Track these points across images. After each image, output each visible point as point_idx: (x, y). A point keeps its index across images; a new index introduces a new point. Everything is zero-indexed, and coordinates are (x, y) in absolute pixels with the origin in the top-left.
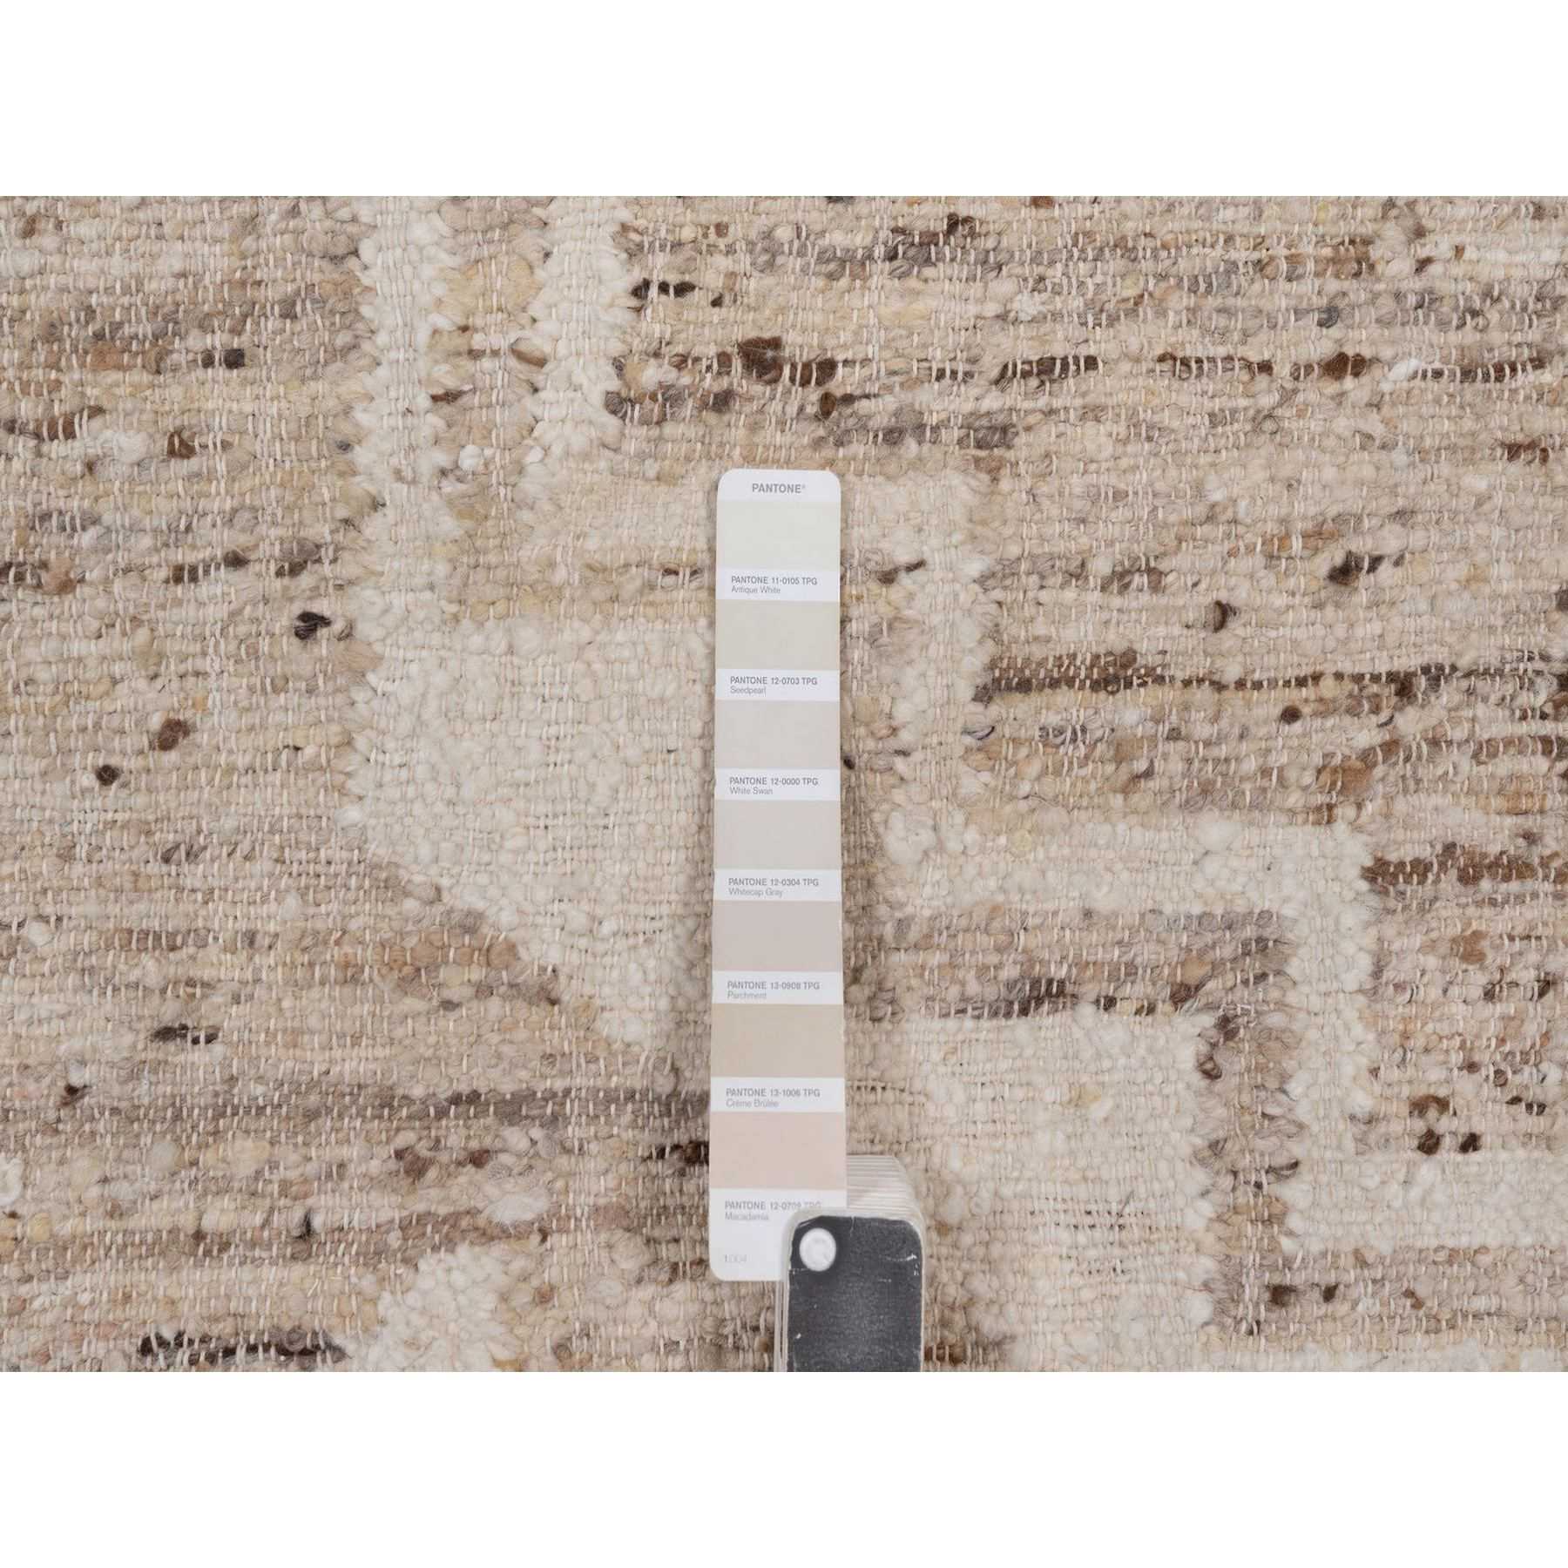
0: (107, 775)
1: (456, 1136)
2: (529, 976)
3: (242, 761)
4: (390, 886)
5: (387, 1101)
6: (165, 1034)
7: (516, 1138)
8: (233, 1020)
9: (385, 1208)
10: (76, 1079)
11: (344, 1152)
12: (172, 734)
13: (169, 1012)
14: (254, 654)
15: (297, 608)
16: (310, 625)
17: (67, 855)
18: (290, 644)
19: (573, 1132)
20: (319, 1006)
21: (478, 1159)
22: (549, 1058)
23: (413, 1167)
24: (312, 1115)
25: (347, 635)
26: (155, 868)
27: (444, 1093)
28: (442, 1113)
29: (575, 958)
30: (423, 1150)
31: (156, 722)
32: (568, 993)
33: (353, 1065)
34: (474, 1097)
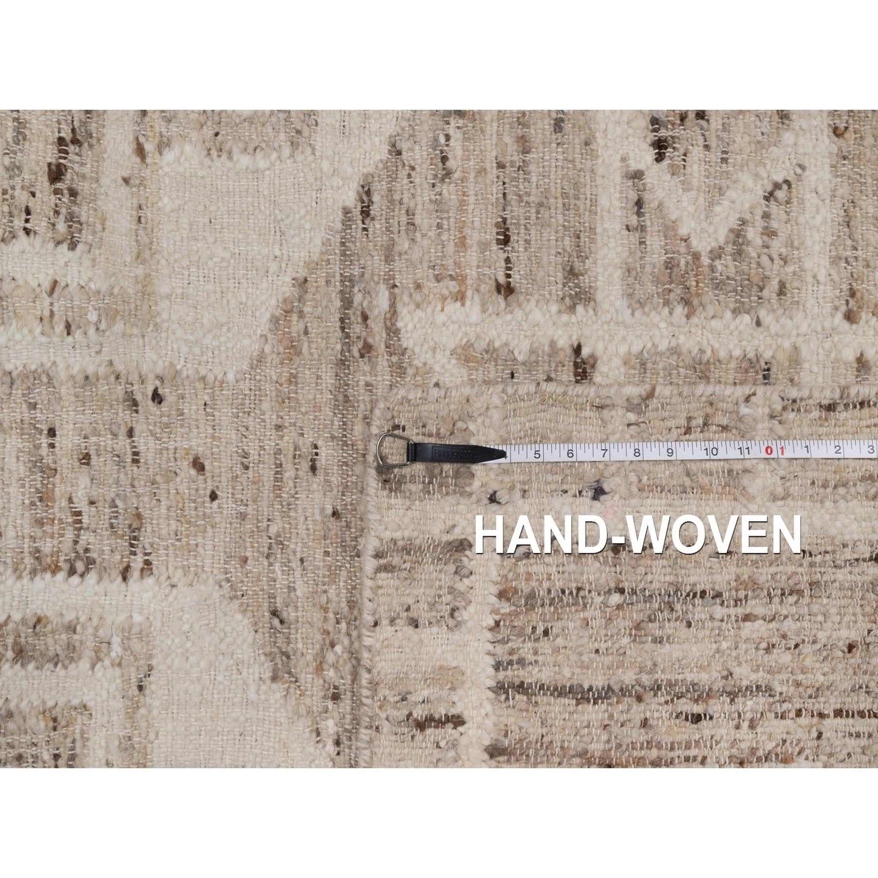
0: (213, 497)
1: (357, 329)
2: (296, 292)
3: (210, 431)
4: (260, 360)
5: (342, 363)
6: (313, 469)
7: (358, 298)
8: (309, 438)
9: (383, 362)
10: (329, 511)
11: (362, 383)
12: (198, 465)
13: (305, 465)
14: (167, 426)
15: (150, 403)
16: (157, 397)
17: (243, 516)
18: (165, 407)
19: (356, 272)
20: (306, 394)
21: (365, 318)
22: (328, 282)
23: (367, 349)
24: (346, 399)
25: (161, 379)
26: (250, 473)
27: (339, 334)
28: (348, 336)
29: (289, 270)
30: (360, 344)
31: (193, 472)
32: (302, 273)
33: (328, 379)
34: (342, 320)
